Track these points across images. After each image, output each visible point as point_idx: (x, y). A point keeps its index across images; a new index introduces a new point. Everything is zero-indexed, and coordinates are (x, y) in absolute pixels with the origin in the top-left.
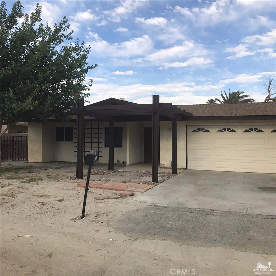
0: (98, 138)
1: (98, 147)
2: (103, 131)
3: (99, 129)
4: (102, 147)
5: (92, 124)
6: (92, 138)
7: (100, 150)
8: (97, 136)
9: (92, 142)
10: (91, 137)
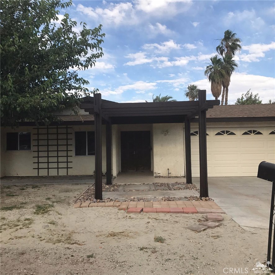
0: (67, 145)
1: (67, 156)
2: (73, 136)
3: (67, 134)
4: (72, 156)
5: (57, 128)
6: (58, 145)
7: (70, 159)
8: (65, 142)
9: (59, 150)
10: (56, 144)
